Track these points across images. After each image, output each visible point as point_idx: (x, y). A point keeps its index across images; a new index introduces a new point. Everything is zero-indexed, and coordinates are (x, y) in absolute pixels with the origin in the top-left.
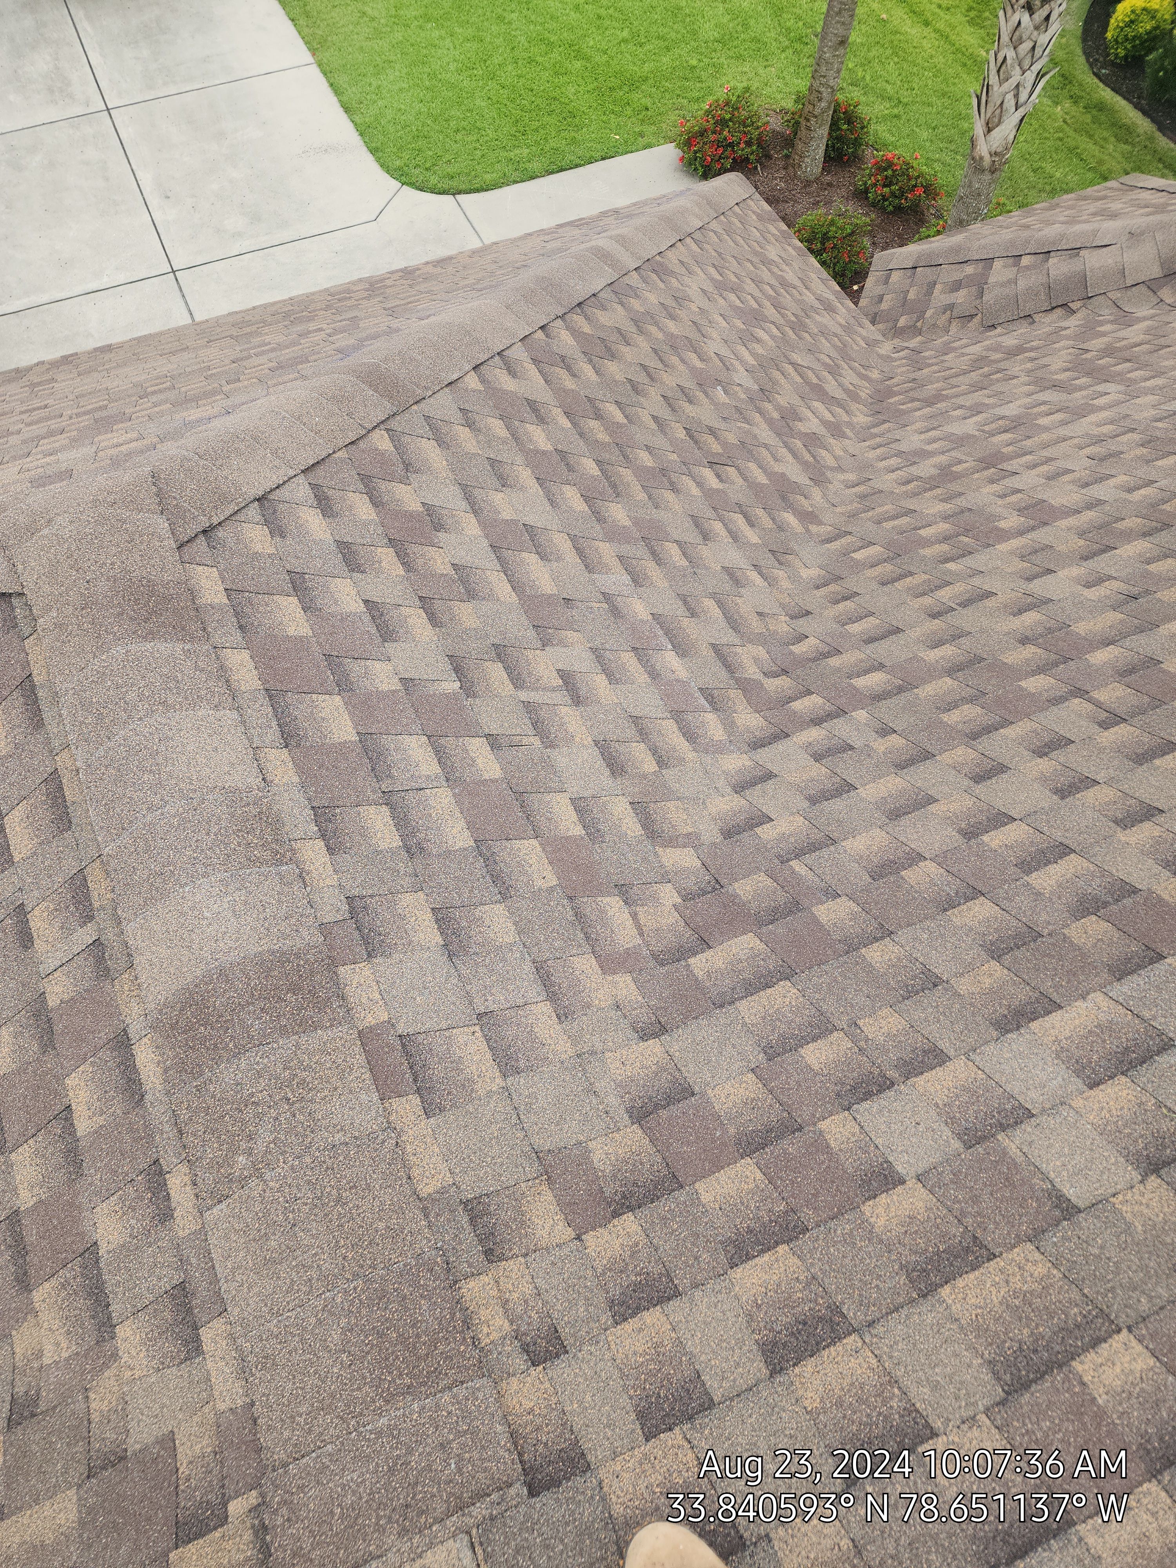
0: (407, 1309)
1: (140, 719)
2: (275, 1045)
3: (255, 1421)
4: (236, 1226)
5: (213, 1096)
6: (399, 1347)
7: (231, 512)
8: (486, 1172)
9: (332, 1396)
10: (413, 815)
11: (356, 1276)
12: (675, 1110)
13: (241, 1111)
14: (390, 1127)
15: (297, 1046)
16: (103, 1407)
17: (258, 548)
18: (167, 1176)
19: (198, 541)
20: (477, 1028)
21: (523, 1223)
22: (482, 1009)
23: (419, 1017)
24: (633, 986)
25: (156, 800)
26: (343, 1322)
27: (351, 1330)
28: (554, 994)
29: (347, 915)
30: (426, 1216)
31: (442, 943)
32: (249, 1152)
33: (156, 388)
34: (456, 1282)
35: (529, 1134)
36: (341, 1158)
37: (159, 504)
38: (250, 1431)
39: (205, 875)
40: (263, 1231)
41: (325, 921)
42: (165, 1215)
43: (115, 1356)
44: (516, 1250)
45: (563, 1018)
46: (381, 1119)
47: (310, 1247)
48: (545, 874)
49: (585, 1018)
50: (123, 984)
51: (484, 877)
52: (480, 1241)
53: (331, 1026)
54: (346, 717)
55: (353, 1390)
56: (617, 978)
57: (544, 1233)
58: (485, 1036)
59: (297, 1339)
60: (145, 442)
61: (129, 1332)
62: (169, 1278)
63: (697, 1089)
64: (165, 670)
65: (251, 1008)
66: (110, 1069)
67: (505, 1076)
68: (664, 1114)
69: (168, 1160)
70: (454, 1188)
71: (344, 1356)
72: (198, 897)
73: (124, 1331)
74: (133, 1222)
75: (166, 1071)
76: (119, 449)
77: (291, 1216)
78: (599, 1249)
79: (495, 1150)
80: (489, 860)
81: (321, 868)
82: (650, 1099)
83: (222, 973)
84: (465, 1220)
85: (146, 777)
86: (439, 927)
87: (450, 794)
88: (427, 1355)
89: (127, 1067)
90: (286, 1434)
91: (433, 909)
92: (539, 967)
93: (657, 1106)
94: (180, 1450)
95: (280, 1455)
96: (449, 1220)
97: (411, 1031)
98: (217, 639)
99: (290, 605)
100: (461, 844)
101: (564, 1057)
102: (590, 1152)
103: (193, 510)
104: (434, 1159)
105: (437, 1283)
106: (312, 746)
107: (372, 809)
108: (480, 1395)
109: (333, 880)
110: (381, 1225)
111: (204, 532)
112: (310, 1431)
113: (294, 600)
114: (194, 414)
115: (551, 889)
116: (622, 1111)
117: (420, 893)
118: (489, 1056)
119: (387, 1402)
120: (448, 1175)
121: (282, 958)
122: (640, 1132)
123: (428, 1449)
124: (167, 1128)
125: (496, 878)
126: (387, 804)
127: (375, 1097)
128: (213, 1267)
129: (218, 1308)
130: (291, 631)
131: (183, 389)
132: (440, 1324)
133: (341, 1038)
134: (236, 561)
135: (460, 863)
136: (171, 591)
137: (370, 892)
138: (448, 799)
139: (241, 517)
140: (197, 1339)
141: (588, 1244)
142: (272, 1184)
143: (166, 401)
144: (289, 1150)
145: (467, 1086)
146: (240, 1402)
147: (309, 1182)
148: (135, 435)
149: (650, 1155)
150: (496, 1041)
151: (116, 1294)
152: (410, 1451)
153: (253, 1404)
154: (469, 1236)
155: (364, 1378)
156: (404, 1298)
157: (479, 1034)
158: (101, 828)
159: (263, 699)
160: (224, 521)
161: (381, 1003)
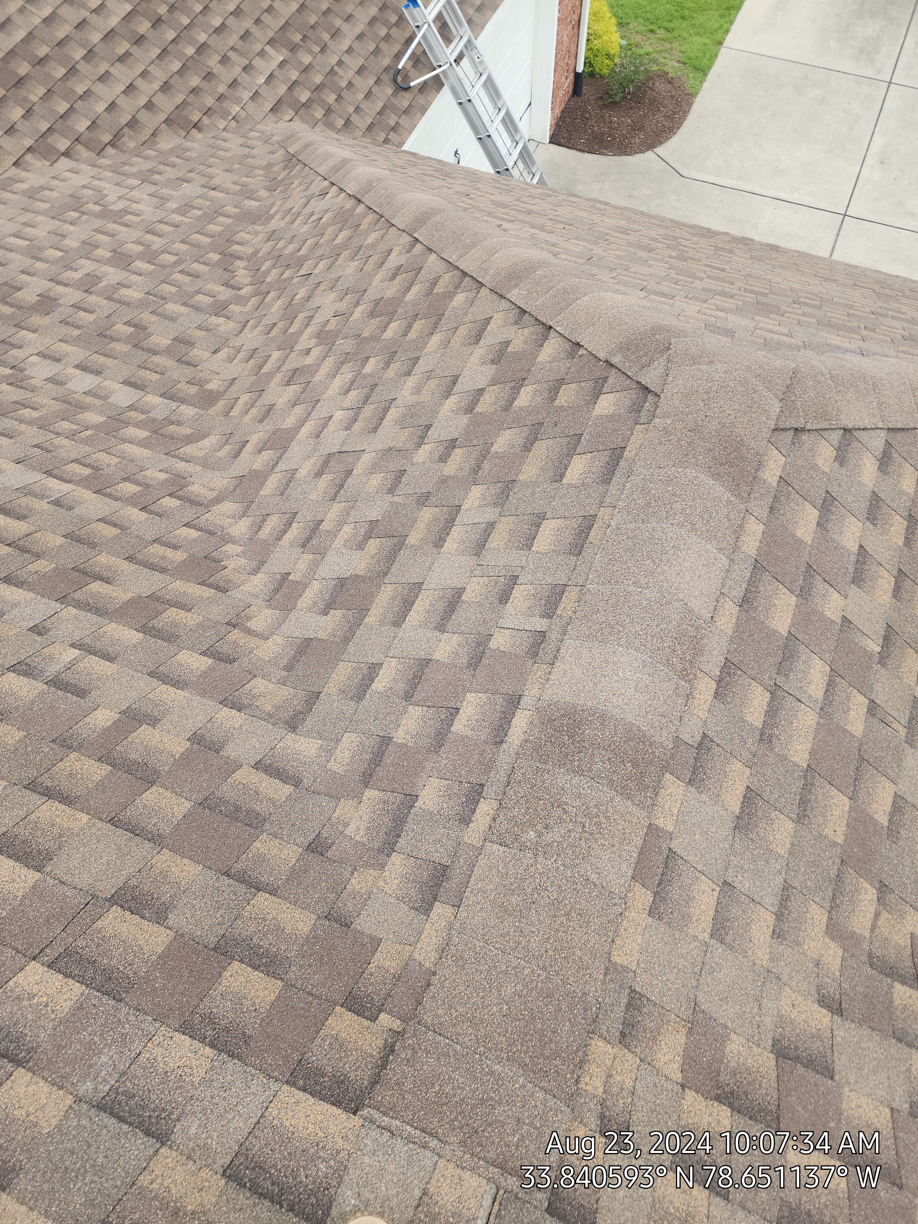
0: (556, 1018)
1: (672, 525)
2: (601, 787)
3: (429, 985)
4: (500, 868)
5: (543, 782)
6: (536, 1035)
7: (822, 427)
8: (657, 984)
9: (482, 1021)
10: (782, 714)
11: (544, 968)
12: (811, 1075)
13: (553, 806)
14: (624, 899)
15: (612, 799)
16: (357, 887)
17: (820, 462)
18: (482, 799)
19: (788, 433)
20: (718, 889)
21: (654, 1039)
22: (730, 880)
23: (689, 848)
24: (839, 960)
25: (643, 582)
26: (519, 987)
27: (520, 997)
28: (782, 914)
29: (695, 745)
30: (606, 974)
31: (737, 814)
32: (540, 835)
33: (807, 301)
34: (593, 1033)
35: (700, 988)
36: (587, 891)
37: (784, 393)
38: (421, 987)
39: (637, 650)
40: (513, 887)
41: (680, 736)
42: (465, 820)
43: (382, 867)
44: (638, 1051)
45: (775, 936)
46: (623, 889)
47: (532, 924)
48: (837, 829)
49: (790, 950)
50: (539, 671)
51: (795, 795)
52: (624, 1023)
53: (638, 805)
54: (790, 615)
55: (495, 1031)
56: (832, 944)
57: (663, 1059)
58: (719, 899)
59: (487, 967)
60: (793, 341)
61: (398, 862)
62: (441, 856)
63: (837, 1078)
64: (709, 504)
65: (604, 752)
66: (495, 710)
67: (712, 936)
68: (800, 1070)
69: (490, 791)
70: (631, 975)
71: (505, 1007)
72: (623, 659)
73: (396, 859)
74: (445, 806)
75: (526, 741)
76: (772, 335)
77: (536, 896)
78: (691, 1109)
79: (672, 977)
80: (808, 787)
81: (702, 701)
82: (797, 1048)
83: (603, 717)
84: (624, 1001)
85: (648, 562)
86: (743, 802)
87: (816, 720)
88: (548, 1058)
89: (505, 718)
90: (440, 1012)
91: (748, 787)
92: (787, 887)
93: (797, 1059)
94: (378, 954)
95: (428, 1019)
96: (615, 991)
97: (678, 852)
98: (751, 505)
99: (813, 514)
100: (798, 759)
101: (758, 962)
102: (729, 1040)
103: (800, 411)
104: (634, 944)
105: (584, 1022)
106: (755, 618)
107: (760, 689)
108: (560, 1117)
109: (703, 714)
110: (578, 953)
111: (796, 429)
112: (454, 1025)
113: (816, 513)
114: (834, 339)
115: (834, 844)
116: (770, 1036)
117: (748, 769)
118: (712, 913)
119: (508, 1060)
120: (635, 962)
121: (643, 738)
122: (773, 1063)
123: (510, 1113)
124: (502, 773)
125: (803, 802)
126: (771, 693)
127: (630, 873)
128: (470, 877)
129: (456, 901)
130: (799, 533)
131: (829, 314)
132: (567, 1047)
133: (638, 818)
134: (800, 462)
135: (787, 772)
136: (749, 456)
137: (719, 742)
138: (813, 722)
139: (826, 434)
140: (431, 906)
141: (686, 1097)
142: (539, 866)
143: (814, 316)
144: (563, 857)
145: (686, 919)
146: (427, 965)
147: (560, 887)
148: (786, 331)
149: (770, 1085)
150: (722, 908)
151: (408, 834)
152: (500, 1102)
153: (434, 974)
154: (619, 1012)
155: (507, 1032)
156: (560, 1010)
157: (716, 894)
158: (597, 571)
159: (749, 565)
160: (813, 430)
161: (675, 818)
